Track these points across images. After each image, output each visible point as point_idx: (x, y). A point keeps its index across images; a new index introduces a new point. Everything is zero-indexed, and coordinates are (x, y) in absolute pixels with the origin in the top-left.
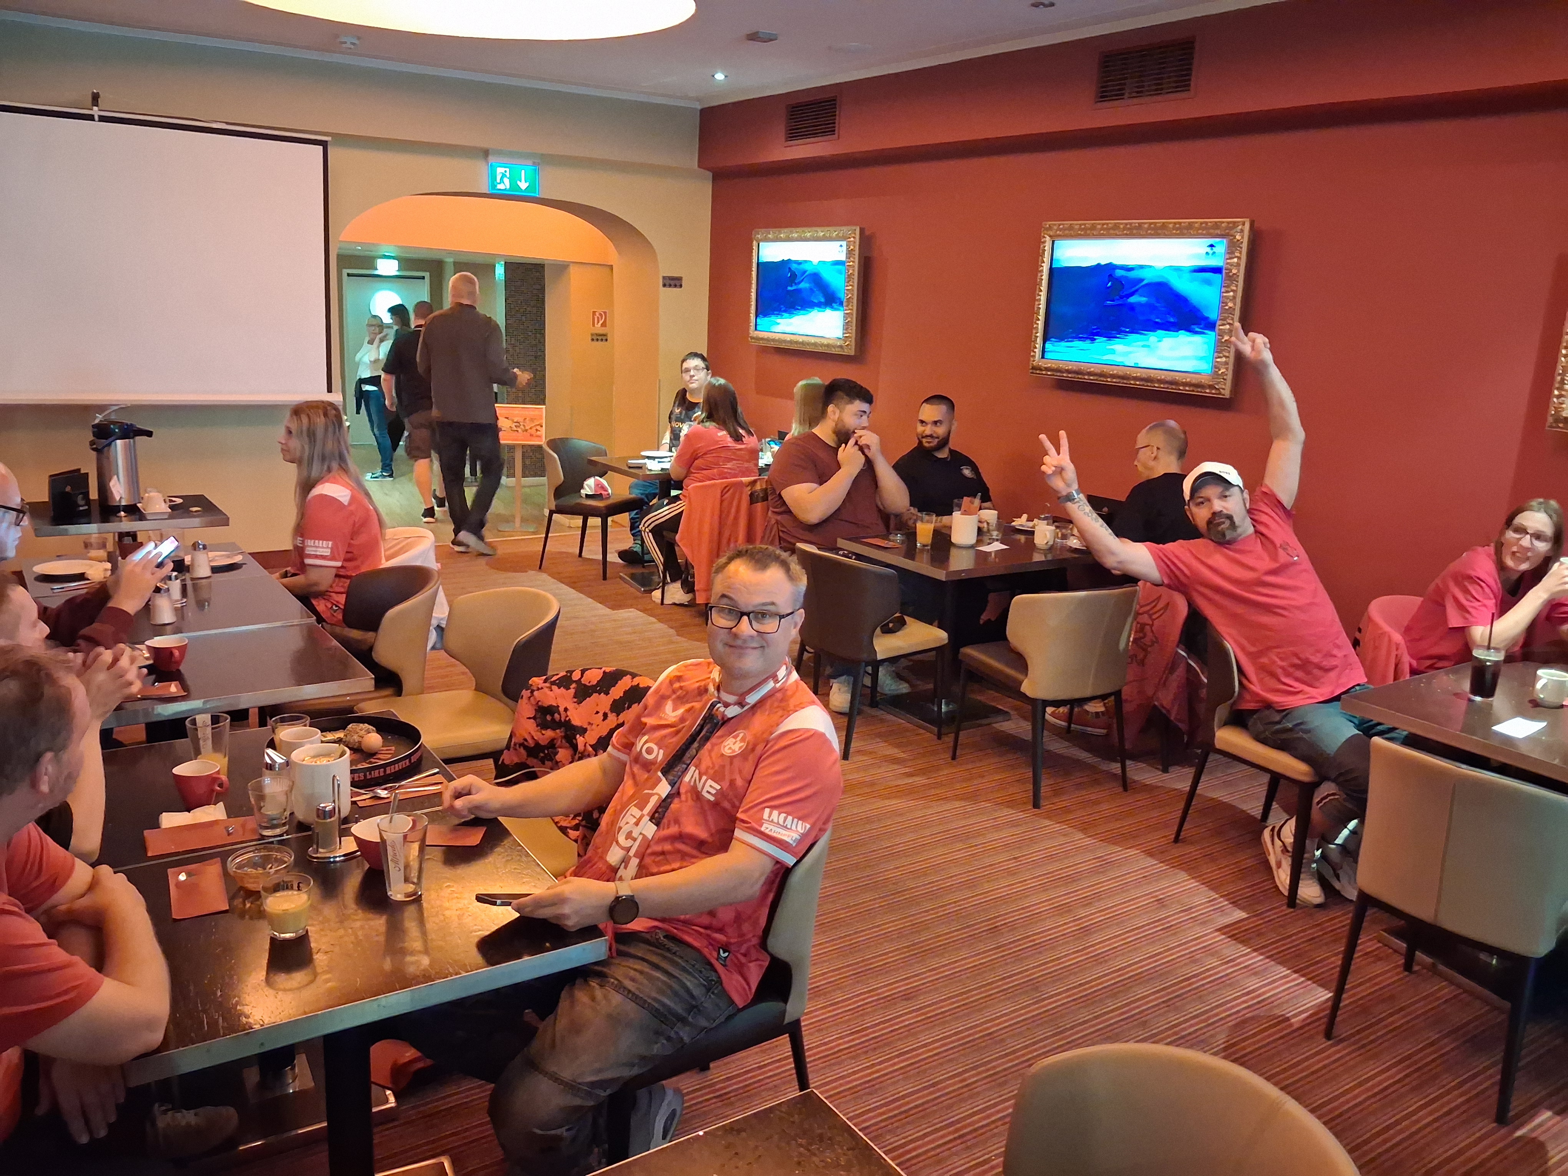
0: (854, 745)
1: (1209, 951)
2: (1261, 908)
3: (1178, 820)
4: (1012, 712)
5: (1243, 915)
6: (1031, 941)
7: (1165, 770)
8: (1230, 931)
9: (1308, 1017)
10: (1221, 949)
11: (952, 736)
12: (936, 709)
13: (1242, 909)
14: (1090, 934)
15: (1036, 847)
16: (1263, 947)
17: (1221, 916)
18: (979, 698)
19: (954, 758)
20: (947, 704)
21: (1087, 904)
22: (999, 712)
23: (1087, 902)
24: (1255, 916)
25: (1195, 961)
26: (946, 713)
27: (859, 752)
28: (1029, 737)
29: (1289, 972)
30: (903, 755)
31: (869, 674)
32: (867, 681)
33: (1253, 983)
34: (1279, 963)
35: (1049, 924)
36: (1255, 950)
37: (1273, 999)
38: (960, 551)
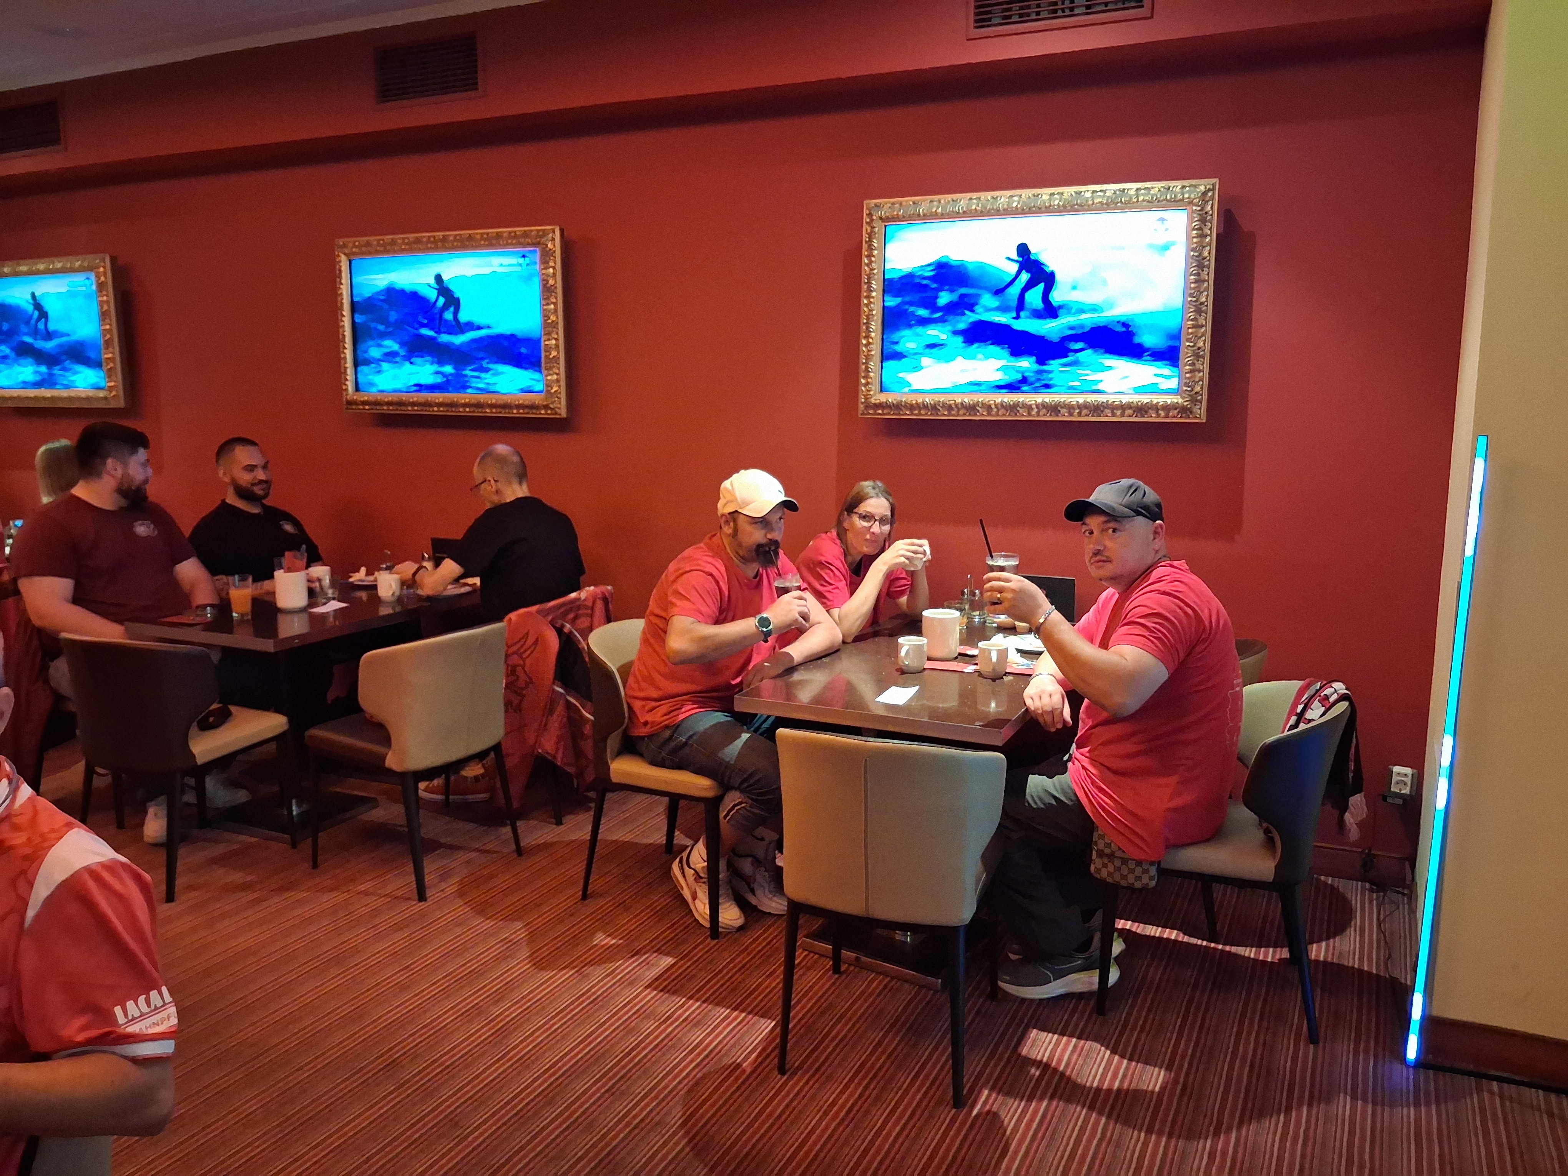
0: (180, 882)
1: (643, 1014)
2: (687, 948)
3: (583, 874)
4: (378, 798)
5: (669, 961)
6: (439, 1066)
7: (559, 823)
8: (660, 984)
9: (757, 1057)
10: (654, 1009)
11: (309, 841)
12: (285, 813)
13: (668, 954)
14: (510, 1033)
15: (429, 949)
16: (698, 991)
17: (648, 969)
18: (338, 790)
19: (315, 866)
20: (299, 805)
21: (499, 999)
22: (364, 800)
23: (499, 997)
24: (681, 959)
25: (630, 1031)
26: (298, 815)
27: (190, 888)
28: (403, 821)
29: (728, 1011)
30: (249, 878)
31: (192, 788)
32: (190, 797)
33: (697, 1036)
34: (717, 1005)
35: (459, 1037)
36: (690, 998)
37: (720, 1047)
38: (289, 617)
